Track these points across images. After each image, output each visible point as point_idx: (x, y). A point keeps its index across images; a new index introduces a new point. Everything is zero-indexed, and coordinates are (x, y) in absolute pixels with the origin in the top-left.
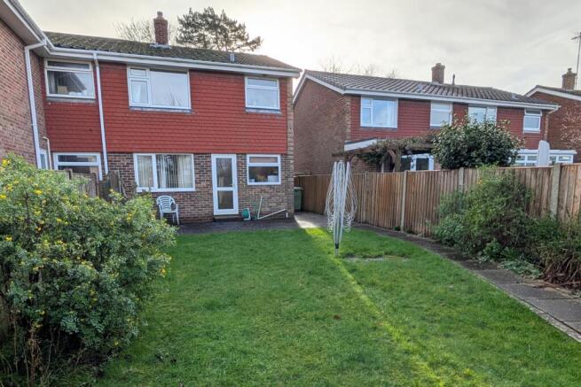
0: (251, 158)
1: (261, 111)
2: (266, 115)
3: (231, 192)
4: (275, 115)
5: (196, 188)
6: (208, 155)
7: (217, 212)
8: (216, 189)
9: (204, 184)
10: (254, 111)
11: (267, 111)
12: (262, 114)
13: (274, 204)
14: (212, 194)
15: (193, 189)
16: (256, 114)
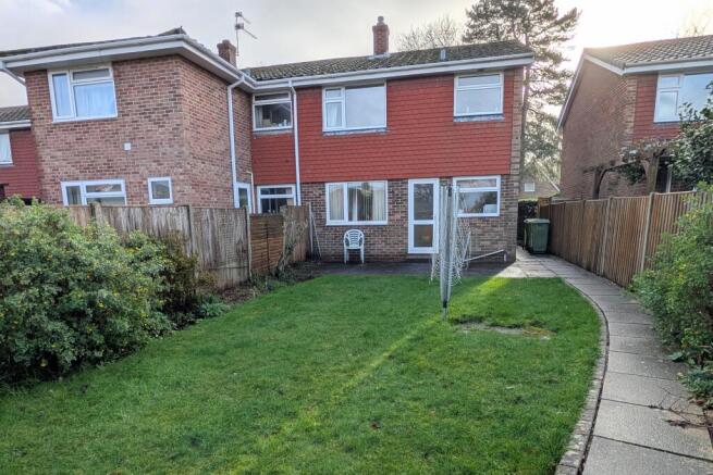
0: (458, 182)
1: (475, 119)
2: (481, 123)
3: (431, 226)
4: (495, 122)
5: (390, 220)
6: (404, 180)
7: (412, 249)
8: (412, 222)
9: (398, 216)
10: (466, 120)
11: (483, 119)
12: (475, 123)
13: (488, 243)
14: (406, 229)
15: (385, 222)
16: (468, 124)
